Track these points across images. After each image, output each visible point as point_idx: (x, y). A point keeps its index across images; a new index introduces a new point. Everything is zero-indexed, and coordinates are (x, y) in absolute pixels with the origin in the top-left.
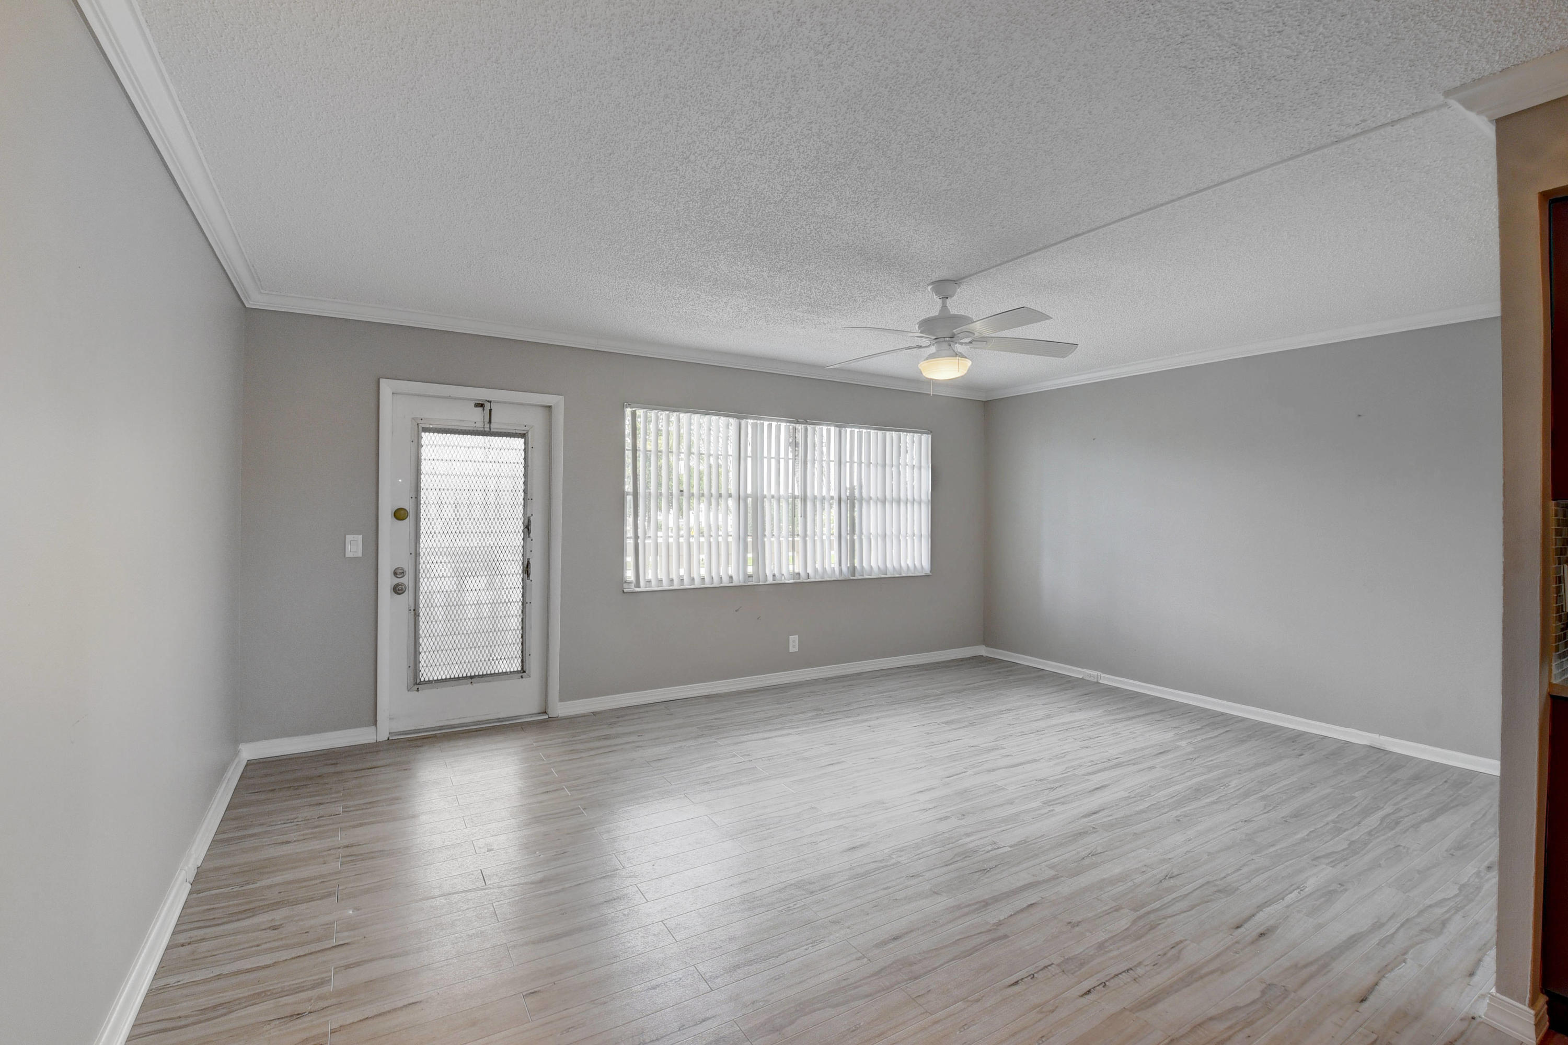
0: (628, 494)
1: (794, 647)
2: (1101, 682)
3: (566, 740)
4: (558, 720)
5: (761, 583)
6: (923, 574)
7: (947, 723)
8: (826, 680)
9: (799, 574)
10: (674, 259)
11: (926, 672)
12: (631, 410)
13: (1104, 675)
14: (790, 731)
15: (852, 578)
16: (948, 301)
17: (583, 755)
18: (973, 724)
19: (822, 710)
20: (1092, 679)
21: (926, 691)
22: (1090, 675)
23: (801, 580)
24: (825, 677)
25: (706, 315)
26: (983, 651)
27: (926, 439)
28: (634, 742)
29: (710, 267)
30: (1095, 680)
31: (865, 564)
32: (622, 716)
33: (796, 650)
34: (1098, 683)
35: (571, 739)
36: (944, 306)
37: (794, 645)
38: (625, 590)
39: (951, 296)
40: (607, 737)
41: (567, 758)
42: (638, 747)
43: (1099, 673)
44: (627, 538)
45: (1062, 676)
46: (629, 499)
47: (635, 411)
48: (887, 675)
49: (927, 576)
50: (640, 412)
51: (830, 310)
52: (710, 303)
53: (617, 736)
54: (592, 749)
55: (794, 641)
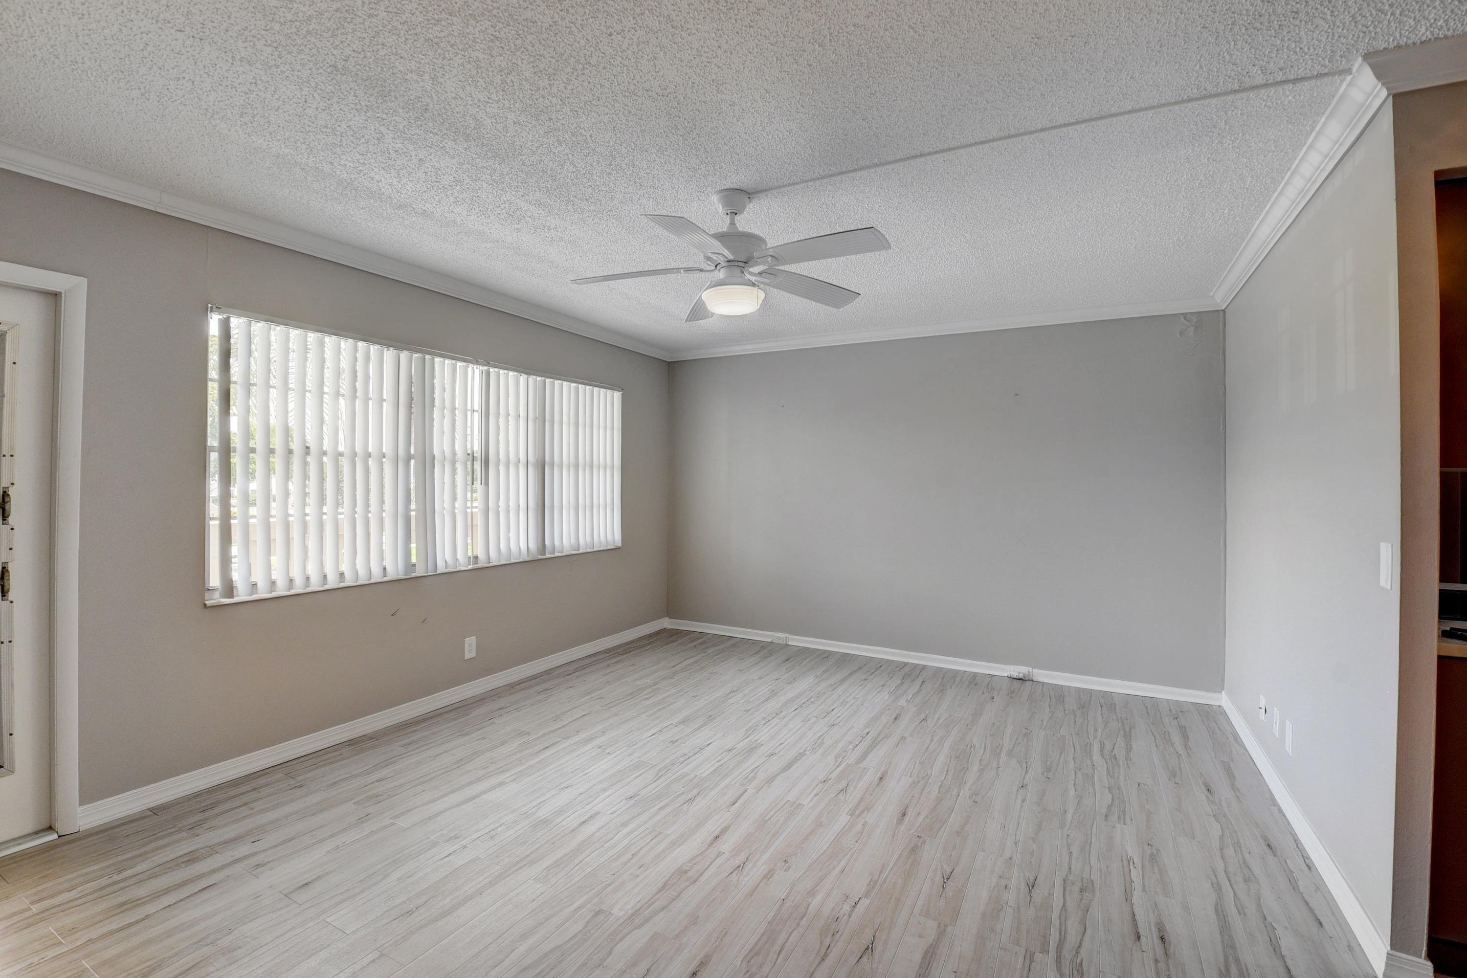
0: (213, 449)
1: (470, 652)
2: (790, 643)
3: (104, 881)
4: (80, 839)
5: (429, 574)
6: (614, 547)
7: (683, 722)
8: (512, 687)
9: (476, 557)
10: (367, 41)
11: (621, 657)
12: (220, 317)
13: (791, 637)
14: (502, 778)
15: (540, 557)
16: (737, 218)
17: (151, 909)
18: (711, 719)
19: (528, 733)
20: (780, 642)
21: (638, 683)
22: (779, 638)
23: (479, 565)
24: (511, 682)
25: (377, 178)
26: (666, 623)
27: (617, 395)
28: (246, 857)
29: (427, 77)
30: (784, 643)
31: (557, 543)
32: (213, 806)
33: (473, 655)
34: (787, 645)
35: (116, 878)
36: (733, 223)
37: (470, 647)
38: (207, 602)
39: (742, 212)
40: (192, 858)
41: (114, 926)
42: (258, 866)
43: (788, 635)
44: (211, 519)
45: (754, 643)
46: (214, 457)
47: (229, 318)
48: (584, 668)
49: (617, 549)
50: (237, 323)
51: (570, 207)
52: (393, 155)
53: (212, 850)
54: (167, 891)
55: (470, 645)
